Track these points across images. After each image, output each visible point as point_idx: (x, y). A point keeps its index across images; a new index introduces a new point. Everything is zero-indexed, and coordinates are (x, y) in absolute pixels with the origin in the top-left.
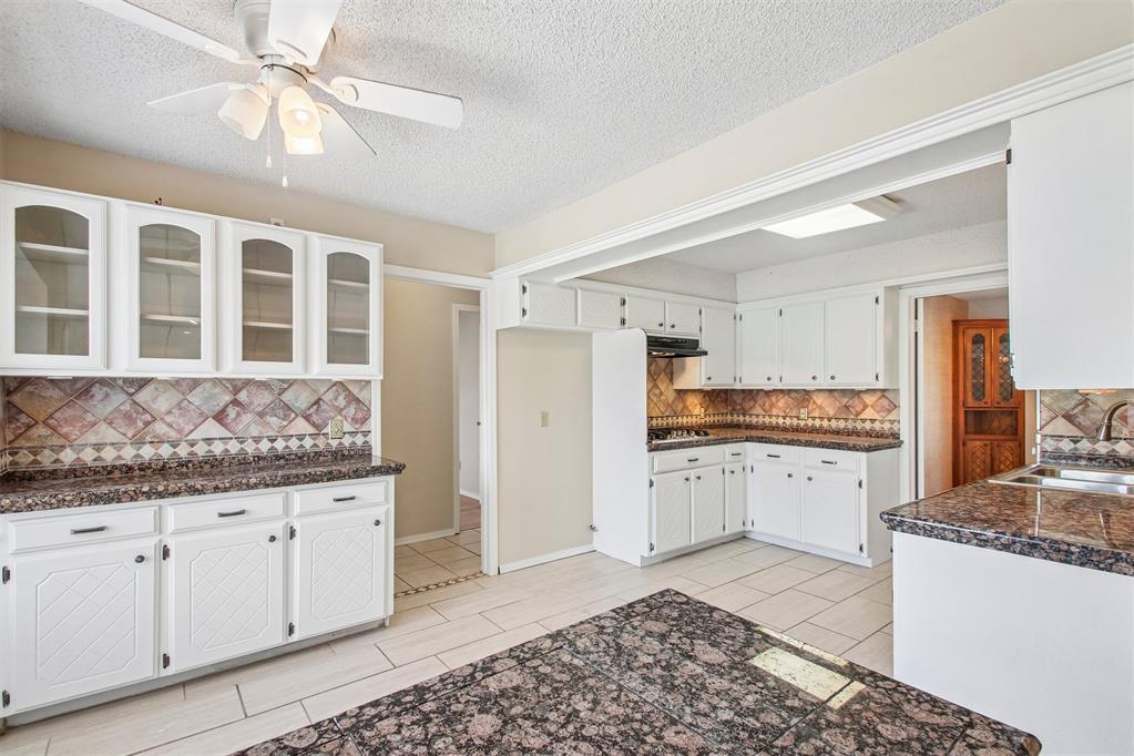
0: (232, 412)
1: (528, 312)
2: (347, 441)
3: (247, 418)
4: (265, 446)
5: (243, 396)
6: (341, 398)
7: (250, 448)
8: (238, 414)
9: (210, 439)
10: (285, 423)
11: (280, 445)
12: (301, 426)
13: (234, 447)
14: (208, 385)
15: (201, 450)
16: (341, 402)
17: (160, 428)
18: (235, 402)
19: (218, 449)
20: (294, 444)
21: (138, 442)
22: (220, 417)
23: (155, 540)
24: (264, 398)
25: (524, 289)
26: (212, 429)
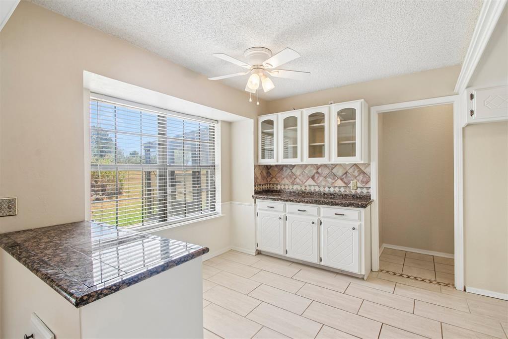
0: (316, 176)
1: (475, 113)
2: (359, 191)
3: (321, 178)
4: (327, 190)
5: (319, 171)
6: (356, 171)
7: (322, 190)
8: (318, 177)
9: (310, 186)
10: (334, 181)
11: (332, 190)
12: (339, 183)
13: (317, 189)
14: (309, 166)
15: (308, 189)
16: (356, 173)
17: (298, 180)
18: (317, 173)
19: (312, 189)
20: (337, 190)
21: (293, 184)
22: (313, 178)
23: (283, 214)
24: (326, 172)
25: (472, 96)
26: (311, 182)
